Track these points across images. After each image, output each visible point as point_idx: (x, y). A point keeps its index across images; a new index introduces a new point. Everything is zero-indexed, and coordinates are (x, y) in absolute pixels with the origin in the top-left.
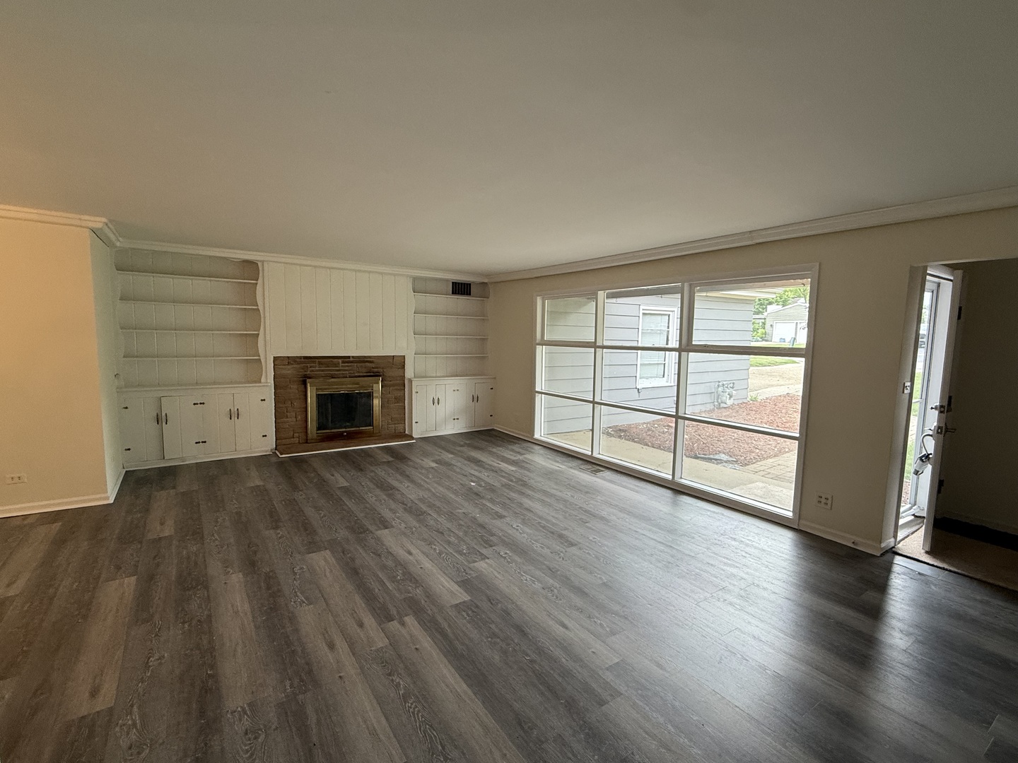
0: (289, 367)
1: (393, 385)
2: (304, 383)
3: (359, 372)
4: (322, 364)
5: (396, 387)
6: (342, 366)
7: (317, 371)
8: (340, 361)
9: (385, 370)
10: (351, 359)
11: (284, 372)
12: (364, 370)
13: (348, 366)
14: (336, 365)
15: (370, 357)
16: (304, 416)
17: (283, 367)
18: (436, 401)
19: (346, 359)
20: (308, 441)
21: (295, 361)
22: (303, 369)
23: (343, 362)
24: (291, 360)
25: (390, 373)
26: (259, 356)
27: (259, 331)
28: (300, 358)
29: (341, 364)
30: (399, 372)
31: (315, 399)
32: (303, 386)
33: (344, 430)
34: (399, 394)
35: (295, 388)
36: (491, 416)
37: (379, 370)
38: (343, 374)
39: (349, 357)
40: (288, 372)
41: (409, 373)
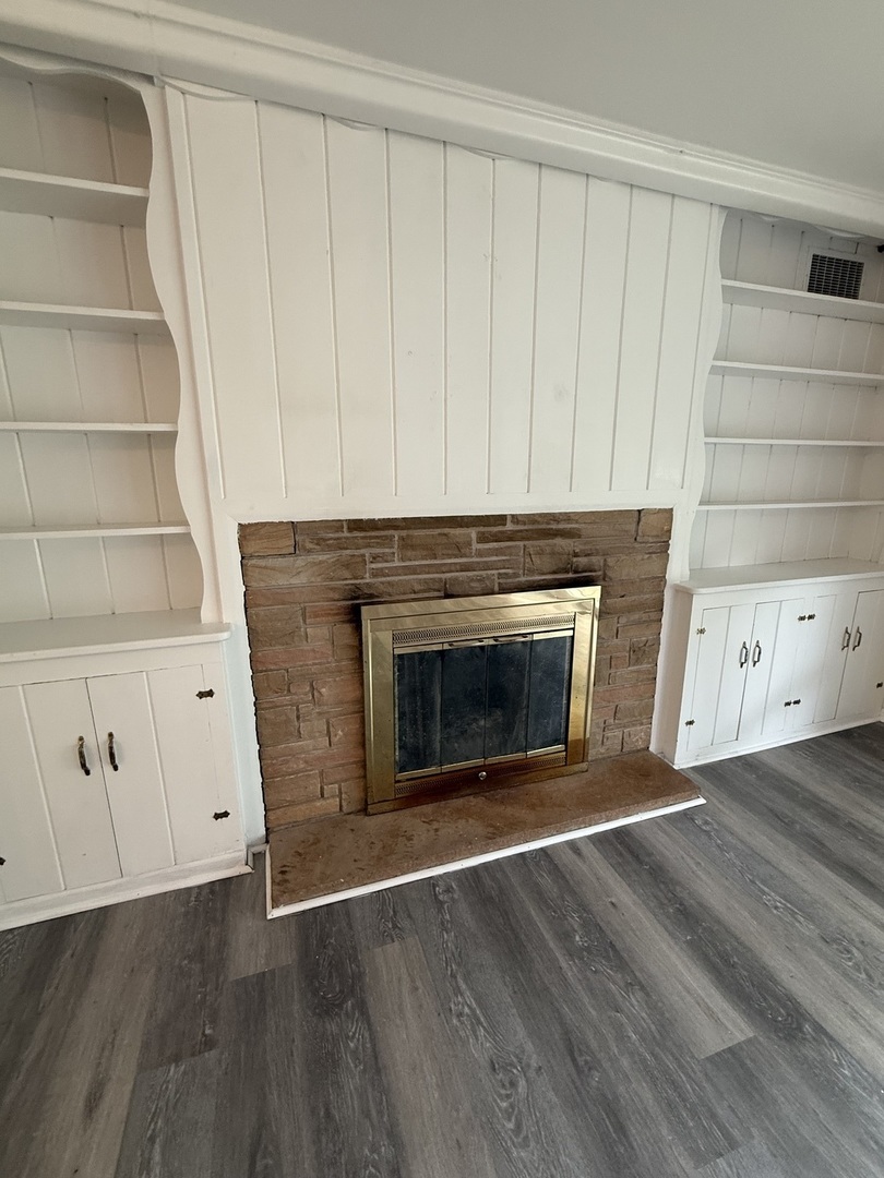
0: (300, 561)
1: (630, 610)
2: (354, 617)
3: (531, 572)
4: (413, 547)
5: (636, 616)
6: (480, 554)
7: (395, 571)
8: (473, 533)
9: (611, 561)
10: (509, 526)
11: (282, 581)
12: (545, 563)
13: (497, 552)
14: (459, 548)
15: (567, 517)
16: (354, 727)
17: (280, 562)
18: (750, 656)
19: (490, 526)
20: (370, 809)
21: (319, 541)
22: (347, 566)
23: (482, 539)
24: (302, 536)
25: (626, 568)
26: (185, 523)
27: (174, 421)
28: (337, 525)
29: (475, 546)
30: (652, 567)
31: (389, 674)
32: (348, 628)
33: (479, 762)
34: (641, 636)
35: (320, 638)
36: (880, 685)
37: (594, 559)
38: (481, 580)
39: (501, 519)
40: (295, 581)
41: (678, 569)
